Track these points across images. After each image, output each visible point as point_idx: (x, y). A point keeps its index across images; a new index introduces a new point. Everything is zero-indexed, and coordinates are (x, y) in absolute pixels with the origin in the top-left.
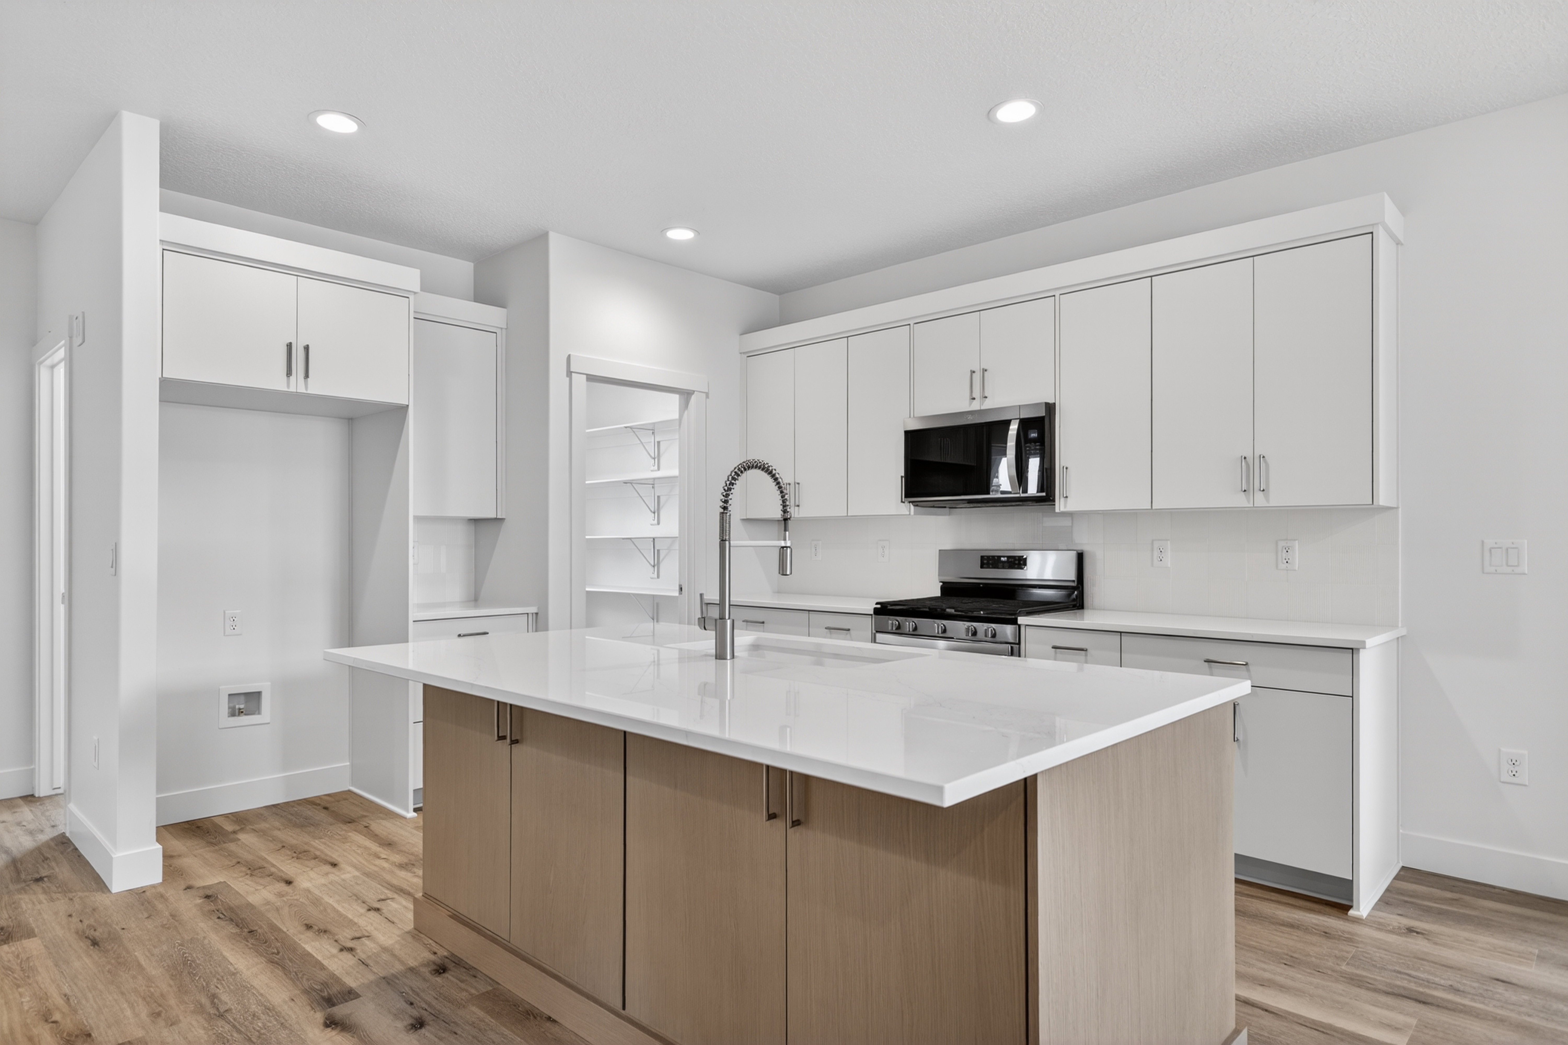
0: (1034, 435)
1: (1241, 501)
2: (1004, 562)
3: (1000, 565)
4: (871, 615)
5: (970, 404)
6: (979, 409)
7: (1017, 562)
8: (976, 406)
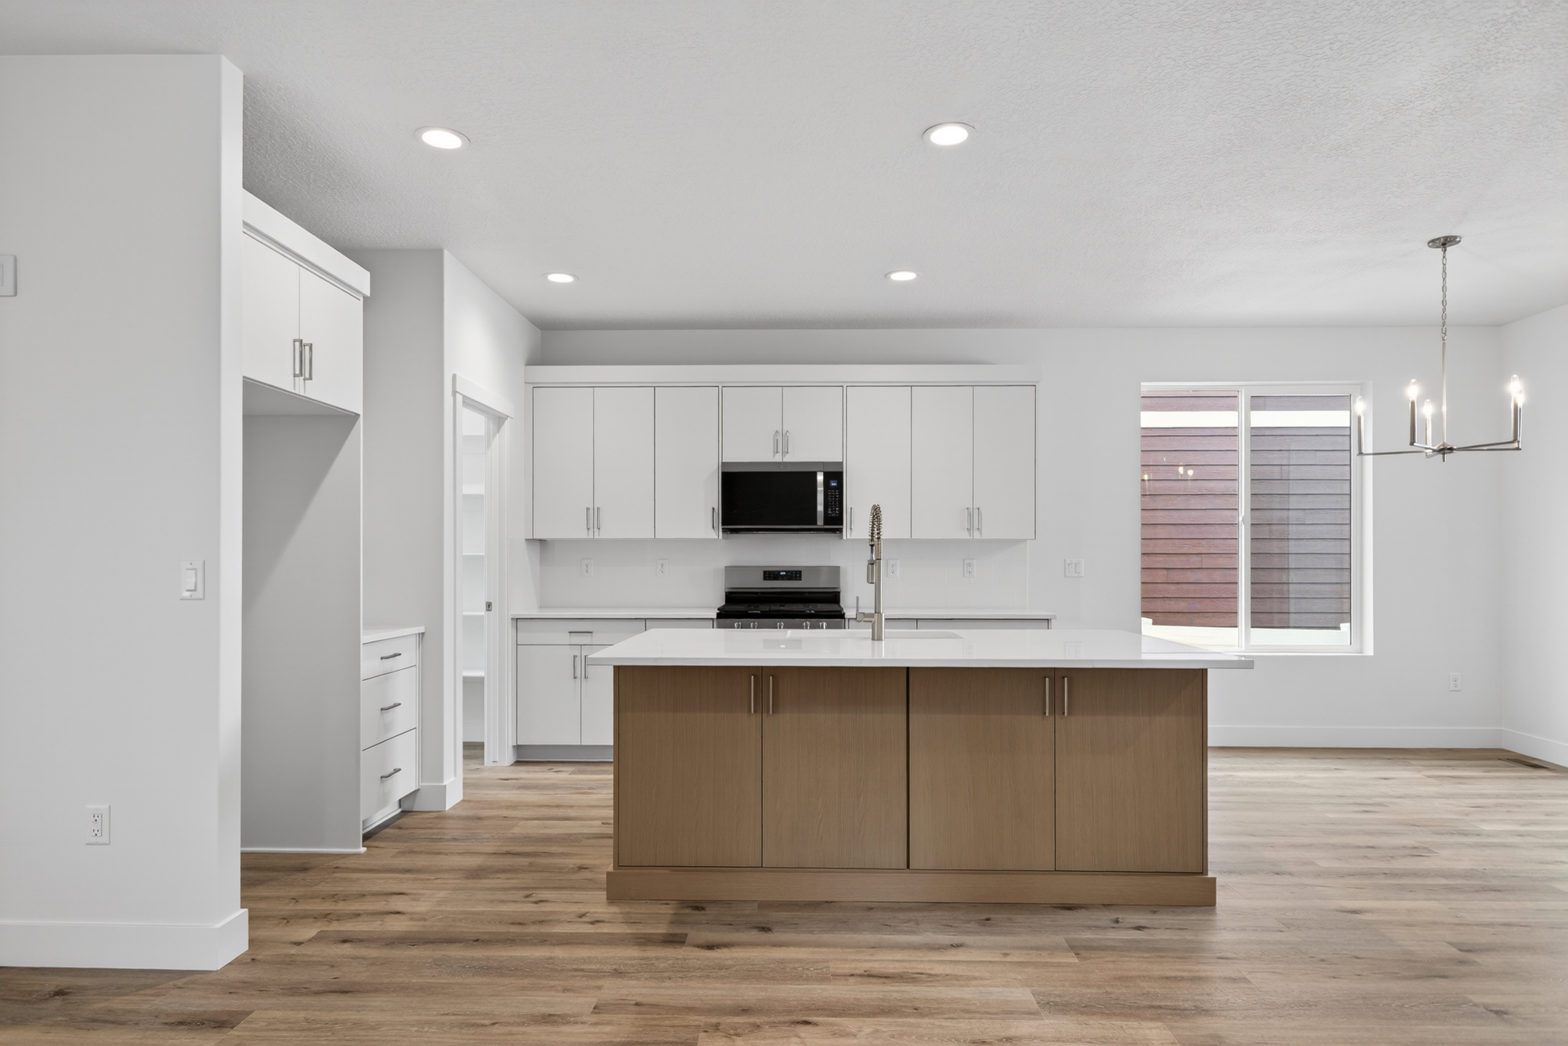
0: (834, 484)
1: (965, 536)
2: (783, 576)
3: (780, 578)
4: (712, 619)
5: (774, 456)
6: (781, 461)
7: (794, 576)
8: (778, 458)
